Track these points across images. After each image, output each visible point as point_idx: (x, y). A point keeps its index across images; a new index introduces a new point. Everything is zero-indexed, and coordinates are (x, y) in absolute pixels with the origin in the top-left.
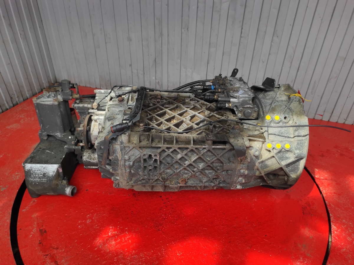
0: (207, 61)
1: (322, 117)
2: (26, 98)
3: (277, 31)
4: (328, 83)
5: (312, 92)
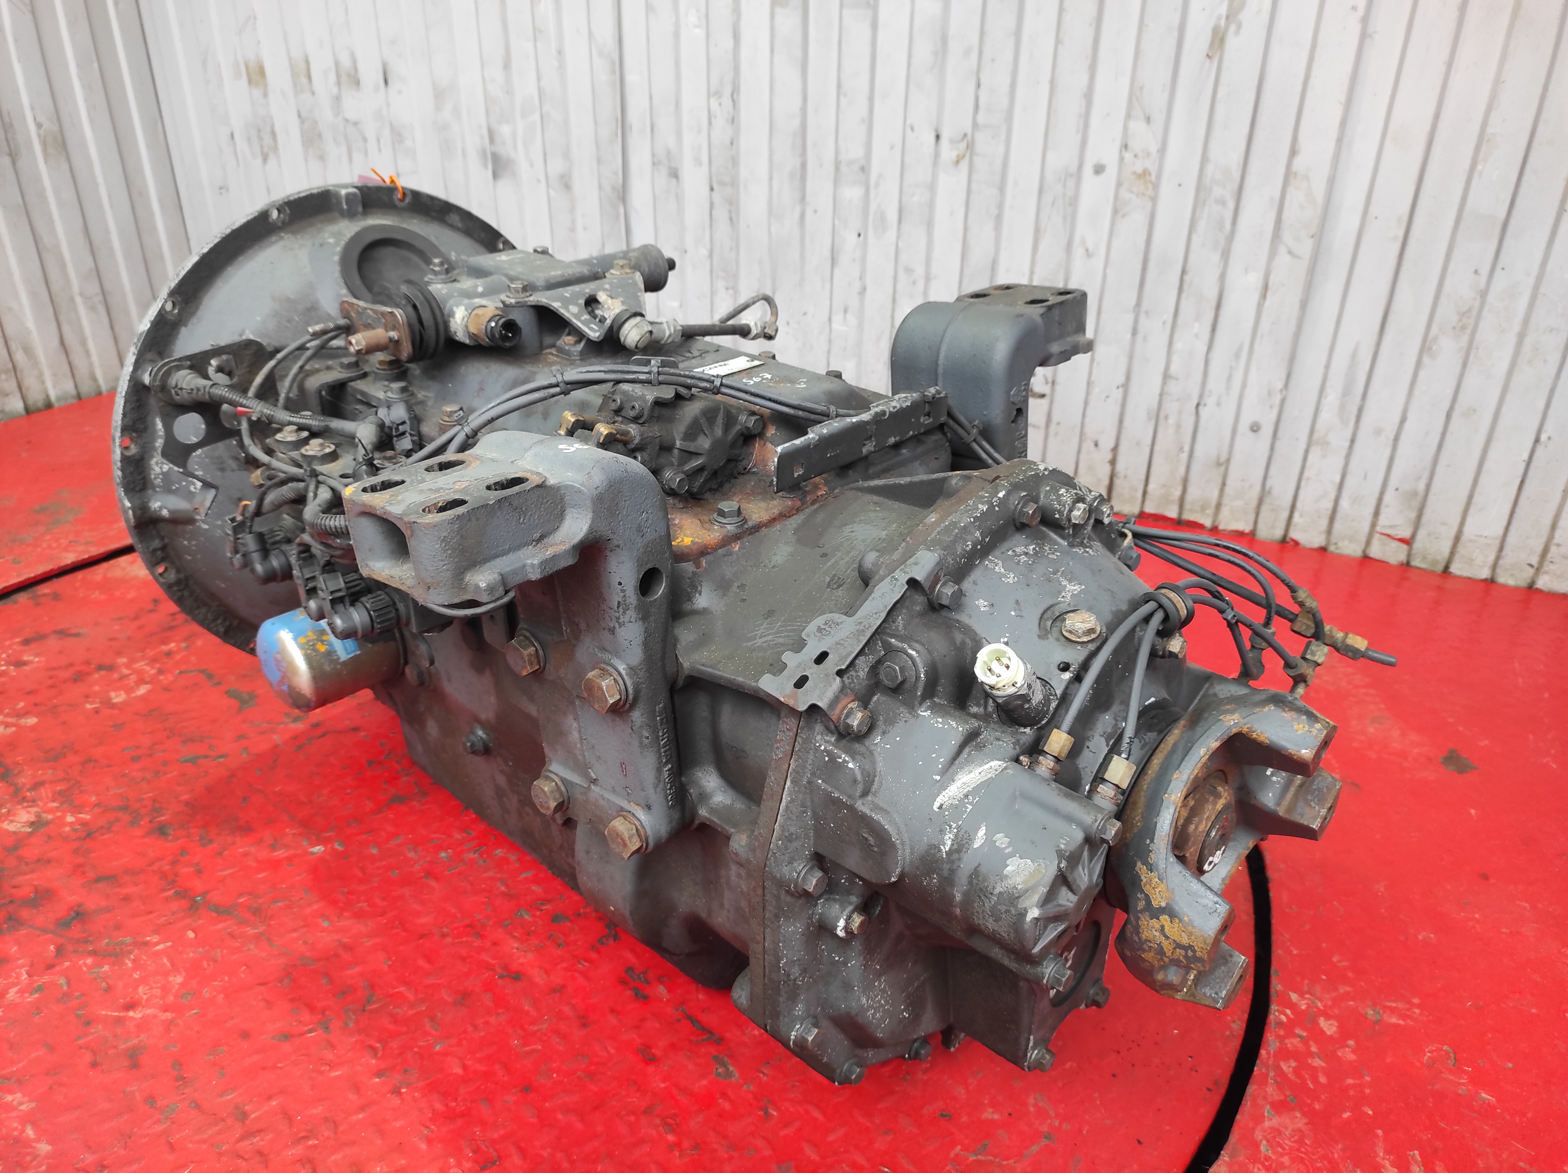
0: (827, 253)
3: (1141, 88)
4: (1426, 359)
5: (1342, 408)
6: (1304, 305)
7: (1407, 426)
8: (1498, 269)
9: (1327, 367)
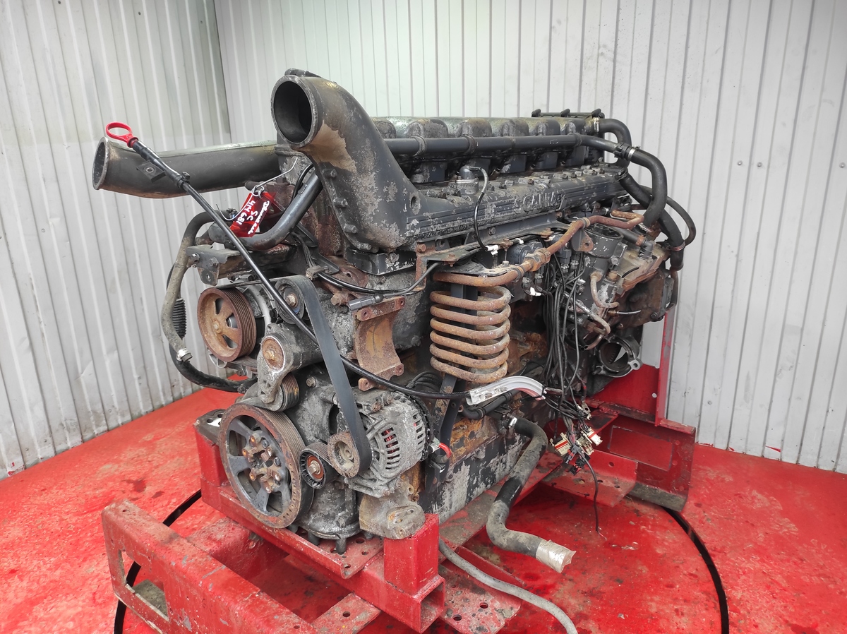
1: (779, 453)
4: (777, 379)
5: (745, 396)
6: (725, 355)
7: (773, 404)
8: (802, 345)
9: (737, 380)
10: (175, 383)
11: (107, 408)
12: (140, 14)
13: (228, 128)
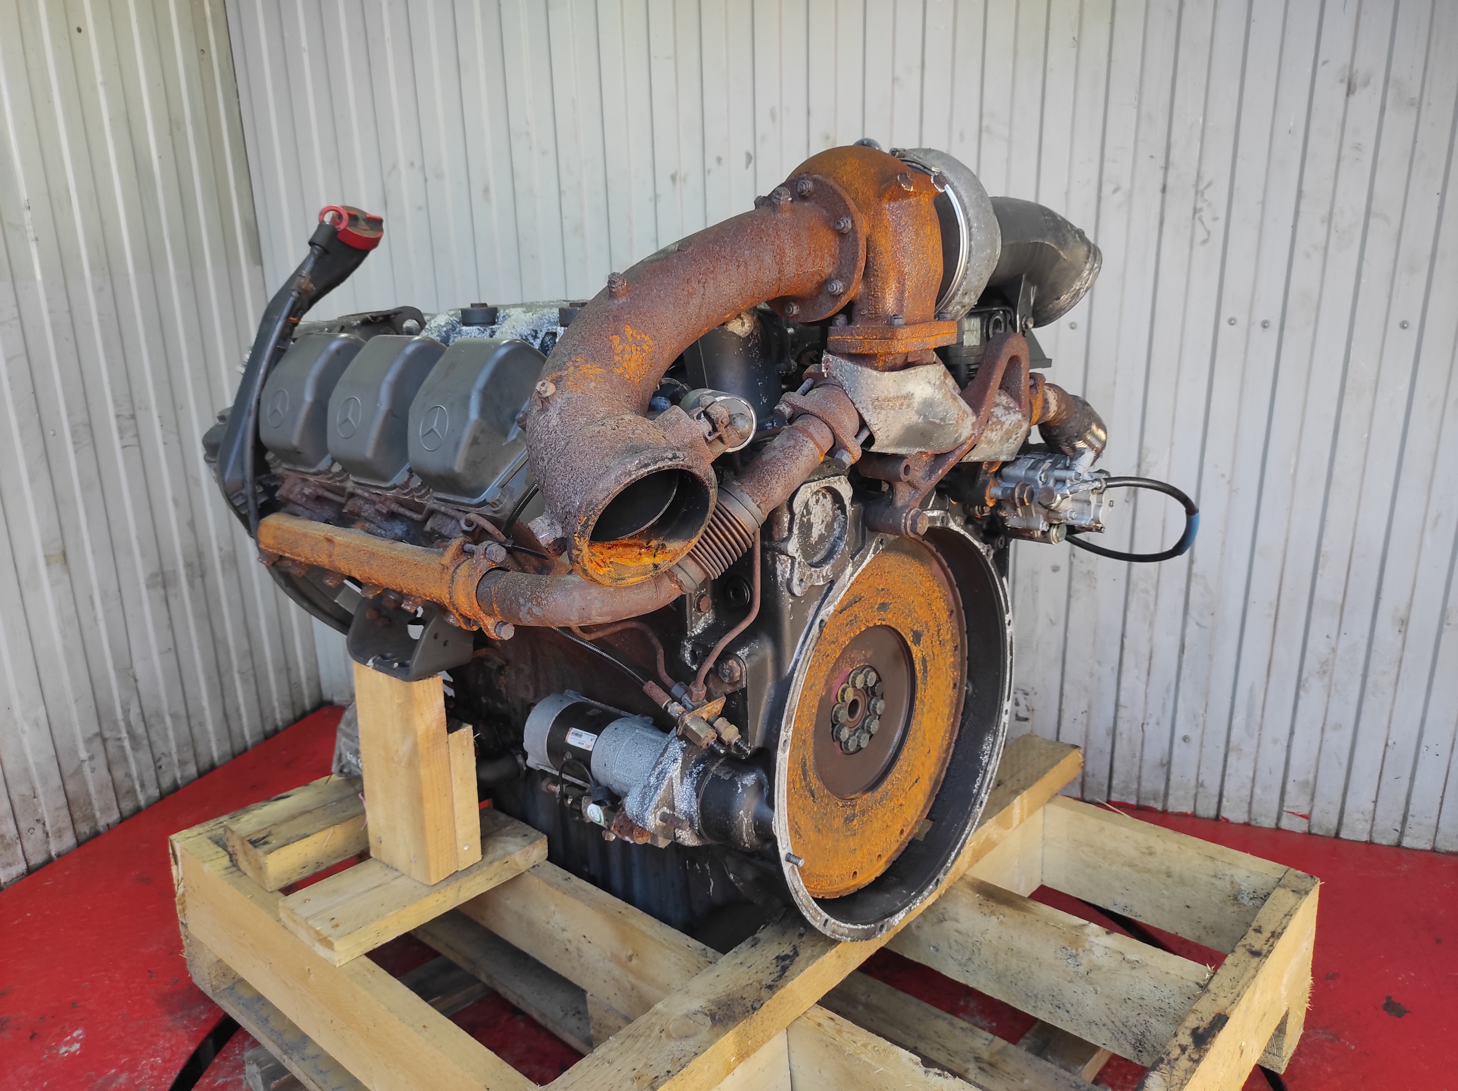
1: (1305, 821)
2: (207, 766)
10: (164, 761)
11: (23, 826)
12: (79, 30)
13: (257, 257)
